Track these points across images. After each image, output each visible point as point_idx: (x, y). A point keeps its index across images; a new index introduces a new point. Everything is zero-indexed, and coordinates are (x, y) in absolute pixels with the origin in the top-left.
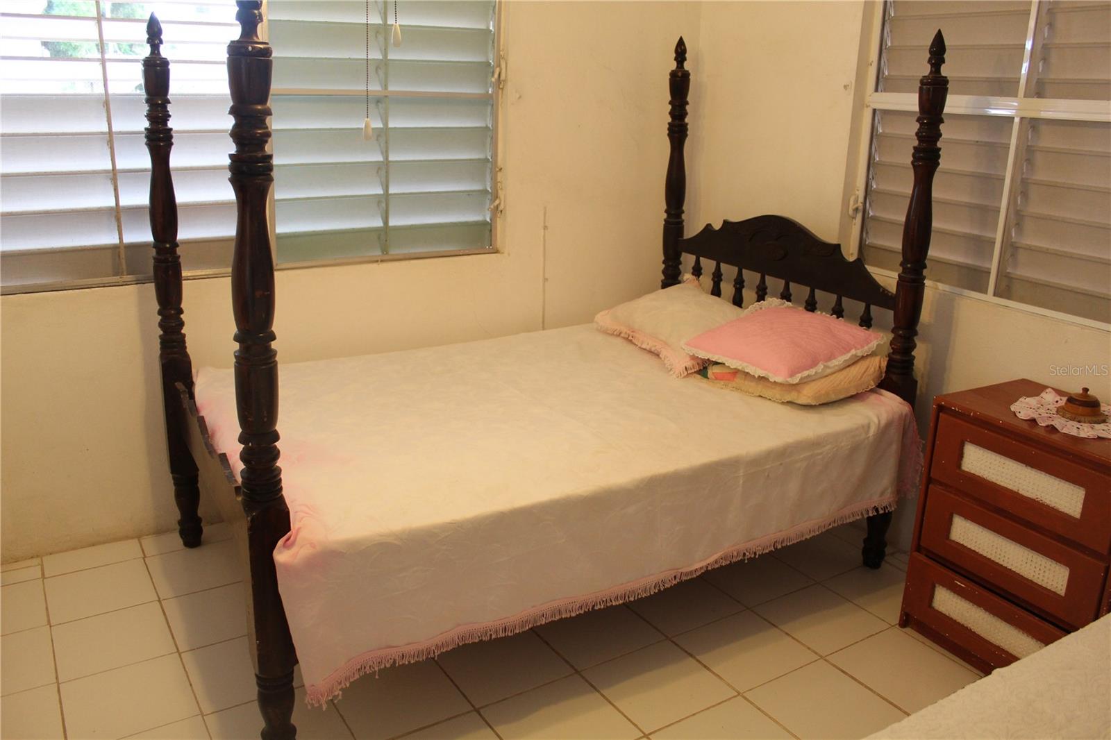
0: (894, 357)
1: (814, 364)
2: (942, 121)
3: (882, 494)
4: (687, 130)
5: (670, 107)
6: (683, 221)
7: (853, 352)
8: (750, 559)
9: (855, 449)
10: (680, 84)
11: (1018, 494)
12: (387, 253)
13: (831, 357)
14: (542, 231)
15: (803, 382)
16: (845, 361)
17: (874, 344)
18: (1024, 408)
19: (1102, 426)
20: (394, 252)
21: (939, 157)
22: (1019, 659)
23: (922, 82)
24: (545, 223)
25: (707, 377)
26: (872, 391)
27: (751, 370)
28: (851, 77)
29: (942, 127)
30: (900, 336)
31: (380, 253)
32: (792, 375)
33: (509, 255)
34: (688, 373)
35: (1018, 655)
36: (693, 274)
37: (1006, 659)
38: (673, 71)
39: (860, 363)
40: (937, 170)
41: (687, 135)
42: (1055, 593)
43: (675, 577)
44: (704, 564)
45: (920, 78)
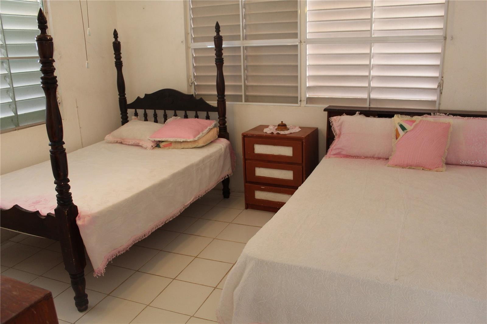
0: (220, 126)
1: (199, 134)
2: (222, 49)
3: (229, 170)
4: (122, 63)
5: (114, 56)
6: (126, 98)
7: (208, 127)
8: (201, 198)
9: (220, 156)
10: (117, 46)
11: (273, 155)
12: (19, 126)
13: (202, 131)
14: (76, 109)
15: (199, 139)
16: (207, 131)
17: (213, 124)
18: (268, 131)
19: (289, 131)
20: (21, 125)
21: (223, 61)
22: (285, 203)
23: (214, 38)
24: (77, 105)
25: (160, 147)
26: (217, 139)
27: (179, 140)
28: (183, 38)
29: (223, 51)
30: (222, 119)
31: (15, 127)
32: (195, 137)
33: (66, 120)
34: (153, 148)
35: (284, 202)
36: (135, 116)
37: (281, 204)
38: (114, 42)
39: (211, 131)
40: (223, 66)
41: (122, 65)
42: (290, 180)
43: (184, 208)
44: (189, 202)
45: (214, 37)
